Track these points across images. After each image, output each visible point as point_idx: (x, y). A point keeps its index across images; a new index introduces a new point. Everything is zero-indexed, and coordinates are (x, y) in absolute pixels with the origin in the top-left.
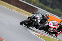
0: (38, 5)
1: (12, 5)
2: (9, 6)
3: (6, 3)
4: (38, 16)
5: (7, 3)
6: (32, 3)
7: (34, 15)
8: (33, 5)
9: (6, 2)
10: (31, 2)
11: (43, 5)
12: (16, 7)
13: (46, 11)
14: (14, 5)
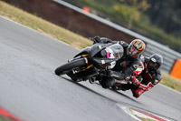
0: (145, 33)
1: (71, 30)
2: (63, 35)
3: (54, 26)
4: (109, 50)
5: (56, 24)
6: (130, 25)
7: (100, 48)
8: (132, 30)
9: (53, 23)
10: (127, 23)
11: (160, 32)
12: (82, 38)
13: (171, 48)
14: (75, 32)
